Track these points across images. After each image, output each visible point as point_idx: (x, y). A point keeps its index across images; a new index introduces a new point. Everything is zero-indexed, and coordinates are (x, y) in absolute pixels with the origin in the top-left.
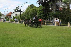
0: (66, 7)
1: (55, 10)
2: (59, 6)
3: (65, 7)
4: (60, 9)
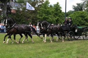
0: (21, 9)
1: (6, 11)
2: (12, 8)
3: (19, 9)
4: (12, 11)
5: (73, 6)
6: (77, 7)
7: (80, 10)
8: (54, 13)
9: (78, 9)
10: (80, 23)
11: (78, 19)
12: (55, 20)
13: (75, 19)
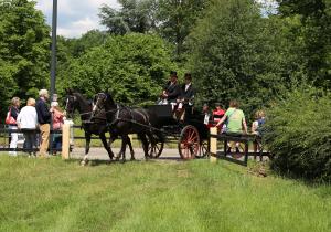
5: (105, 10)
6: (122, 14)
7: (133, 30)
8: (9, 42)
9: (126, 26)
10: (131, 89)
11: (121, 71)
12: (8, 76)
13: (110, 72)
